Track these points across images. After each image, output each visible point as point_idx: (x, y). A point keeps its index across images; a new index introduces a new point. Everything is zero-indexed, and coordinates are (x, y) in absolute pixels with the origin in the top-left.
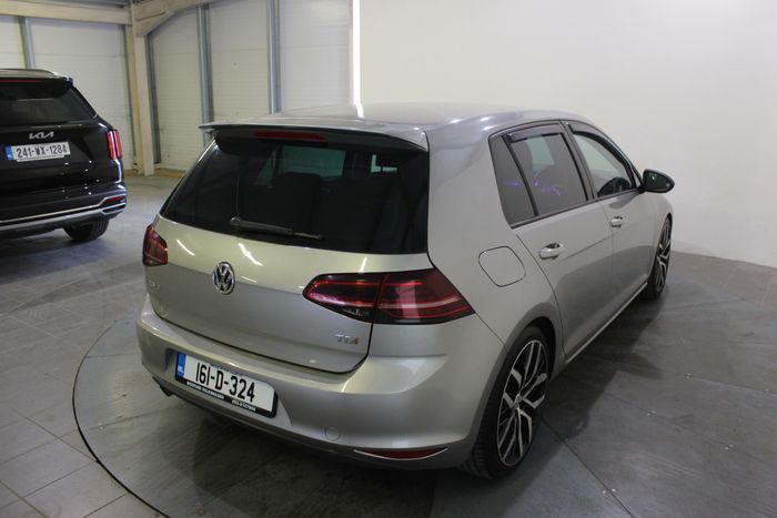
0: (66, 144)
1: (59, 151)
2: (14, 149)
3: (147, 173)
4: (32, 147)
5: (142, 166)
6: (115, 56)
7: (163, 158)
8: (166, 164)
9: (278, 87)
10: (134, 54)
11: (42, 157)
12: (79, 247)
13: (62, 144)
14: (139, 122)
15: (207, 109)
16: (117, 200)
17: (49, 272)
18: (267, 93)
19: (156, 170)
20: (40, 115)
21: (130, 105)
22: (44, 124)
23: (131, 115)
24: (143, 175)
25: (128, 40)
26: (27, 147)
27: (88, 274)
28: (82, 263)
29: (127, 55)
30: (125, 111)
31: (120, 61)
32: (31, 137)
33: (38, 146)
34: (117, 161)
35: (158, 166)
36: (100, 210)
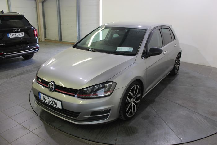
0: (23, 33)
1: (21, 35)
2: (9, 34)
3: (42, 41)
4: (14, 34)
5: (41, 38)
6: (33, 8)
7: (47, 36)
8: (48, 38)
9: (79, 17)
10: (39, 7)
11: (17, 36)
12: (26, 61)
13: (22, 33)
14: (40, 26)
15: (59, 23)
16: (37, 48)
17: (19, 67)
18: (76, 19)
19: (45, 40)
20: (15, 25)
21: (38, 22)
22: (17, 27)
23: (38, 25)
24: (41, 41)
25: (37, 3)
26: (13, 34)
27: (29, 68)
28: (27, 65)
29: (36, 8)
30: (36, 23)
31: (35, 9)
32: (14, 31)
33: (16, 33)
34: (36, 37)
35: (46, 39)
36: (32, 51)
